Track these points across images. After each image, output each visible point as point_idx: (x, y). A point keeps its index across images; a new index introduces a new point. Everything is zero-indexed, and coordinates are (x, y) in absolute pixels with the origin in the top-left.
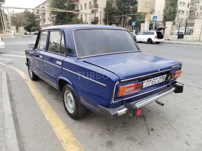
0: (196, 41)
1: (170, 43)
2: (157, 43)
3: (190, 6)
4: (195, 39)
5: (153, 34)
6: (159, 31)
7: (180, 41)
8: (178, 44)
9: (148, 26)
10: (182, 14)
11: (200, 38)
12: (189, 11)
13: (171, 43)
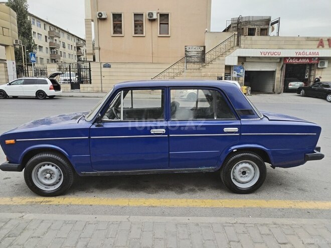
0: (98, 92)
1: (70, 97)
2: (52, 97)
3: (49, 41)
4: (96, 89)
5: (45, 82)
6: (52, 78)
7: (75, 93)
8: (83, 97)
9: (13, 68)
10: (40, 50)
11: (102, 87)
12: (48, 47)
13: (72, 96)
